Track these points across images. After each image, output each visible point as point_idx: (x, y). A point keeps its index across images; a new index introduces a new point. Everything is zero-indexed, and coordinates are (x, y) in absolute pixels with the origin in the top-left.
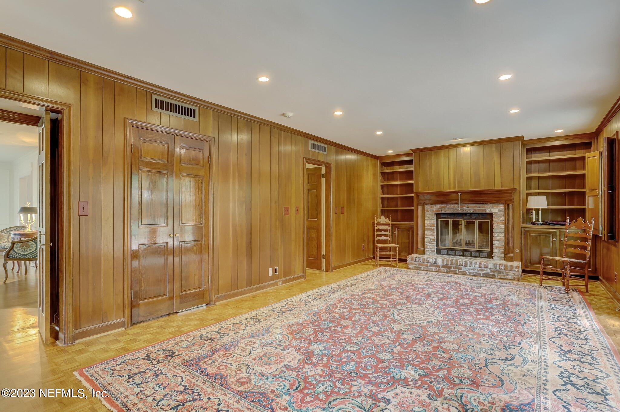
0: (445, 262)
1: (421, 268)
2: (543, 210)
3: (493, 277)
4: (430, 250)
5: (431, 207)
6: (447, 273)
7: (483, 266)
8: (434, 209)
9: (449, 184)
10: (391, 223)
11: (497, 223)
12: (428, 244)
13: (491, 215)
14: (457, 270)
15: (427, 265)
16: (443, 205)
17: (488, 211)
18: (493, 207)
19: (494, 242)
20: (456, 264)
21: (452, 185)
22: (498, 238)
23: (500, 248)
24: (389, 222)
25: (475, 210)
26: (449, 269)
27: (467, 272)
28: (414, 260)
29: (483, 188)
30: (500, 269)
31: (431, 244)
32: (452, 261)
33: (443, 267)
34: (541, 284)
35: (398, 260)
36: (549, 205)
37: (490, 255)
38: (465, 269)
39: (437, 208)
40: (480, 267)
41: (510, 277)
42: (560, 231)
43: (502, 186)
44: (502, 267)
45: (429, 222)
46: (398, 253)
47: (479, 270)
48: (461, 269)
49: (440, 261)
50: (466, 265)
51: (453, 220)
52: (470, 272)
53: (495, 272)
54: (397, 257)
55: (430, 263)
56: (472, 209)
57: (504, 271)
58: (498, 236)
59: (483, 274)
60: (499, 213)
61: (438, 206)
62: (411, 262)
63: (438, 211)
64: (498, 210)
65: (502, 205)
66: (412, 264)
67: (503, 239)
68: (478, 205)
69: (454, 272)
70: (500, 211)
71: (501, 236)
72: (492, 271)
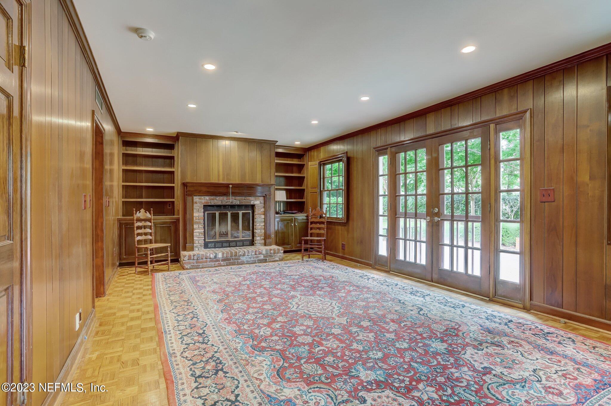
0: (225, 255)
1: (200, 265)
2: (283, 202)
4: (199, 245)
5: (200, 199)
6: (227, 265)
7: (258, 253)
8: (203, 201)
9: (219, 176)
10: (152, 218)
11: (258, 214)
12: (197, 239)
13: (253, 206)
14: (236, 261)
15: (206, 262)
16: (212, 197)
17: (252, 203)
18: (255, 200)
19: (255, 231)
20: (236, 255)
21: (221, 178)
22: (259, 227)
23: (260, 236)
24: (150, 216)
25: (242, 202)
26: (229, 261)
28: (192, 259)
30: (270, 253)
31: (199, 239)
32: (231, 253)
33: (223, 260)
34: (303, 259)
35: (170, 261)
36: (287, 199)
37: (253, 243)
38: (243, 259)
39: (206, 199)
40: (256, 254)
41: (277, 259)
42: (295, 218)
43: (262, 181)
44: (272, 252)
45: (197, 215)
46: (169, 253)
47: (255, 257)
48: (240, 260)
49: (220, 255)
50: (244, 255)
51: (220, 212)
52: (247, 261)
53: (266, 257)
54: (169, 259)
55: (210, 258)
56: (239, 201)
57: (273, 254)
58: (259, 225)
59: (258, 260)
60: (260, 205)
61: (207, 198)
62: (188, 261)
63: (207, 203)
64: (259, 202)
65: (262, 198)
66: (189, 263)
67: (263, 227)
69: (233, 264)
70: (261, 203)
71: (261, 225)
72: (264, 256)
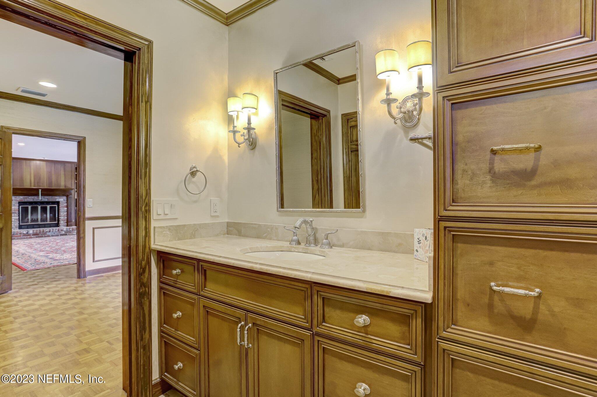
0: (35, 232)
3: (66, 235)
4: (15, 227)
5: (16, 198)
6: (36, 238)
7: (60, 231)
8: (19, 199)
9: (31, 183)
11: (62, 207)
12: (13, 223)
13: (58, 203)
14: (44, 235)
15: (20, 236)
16: (25, 197)
17: (57, 200)
18: (60, 198)
19: (60, 217)
20: (43, 232)
21: (33, 184)
22: (63, 215)
23: (64, 220)
25: (49, 200)
26: (38, 235)
27: (50, 235)
29: (53, 187)
30: (69, 230)
31: (15, 223)
33: (33, 235)
37: (57, 225)
39: (21, 198)
40: (58, 231)
43: (65, 187)
44: (71, 229)
45: (14, 208)
47: (58, 233)
48: (47, 234)
49: (31, 233)
50: (50, 231)
51: (31, 206)
52: (52, 235)
53: (67, 232)
55: (23, 234)
56: (47, 199)
63: (21, 200)
65: (65, 197)
67: (66, 215)
68: (50, 197)
69: (41, 237)
70: (64, 200)
71: (65, 214)
72: (65, 232)
